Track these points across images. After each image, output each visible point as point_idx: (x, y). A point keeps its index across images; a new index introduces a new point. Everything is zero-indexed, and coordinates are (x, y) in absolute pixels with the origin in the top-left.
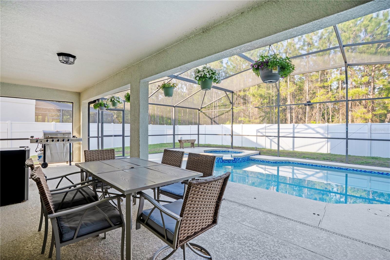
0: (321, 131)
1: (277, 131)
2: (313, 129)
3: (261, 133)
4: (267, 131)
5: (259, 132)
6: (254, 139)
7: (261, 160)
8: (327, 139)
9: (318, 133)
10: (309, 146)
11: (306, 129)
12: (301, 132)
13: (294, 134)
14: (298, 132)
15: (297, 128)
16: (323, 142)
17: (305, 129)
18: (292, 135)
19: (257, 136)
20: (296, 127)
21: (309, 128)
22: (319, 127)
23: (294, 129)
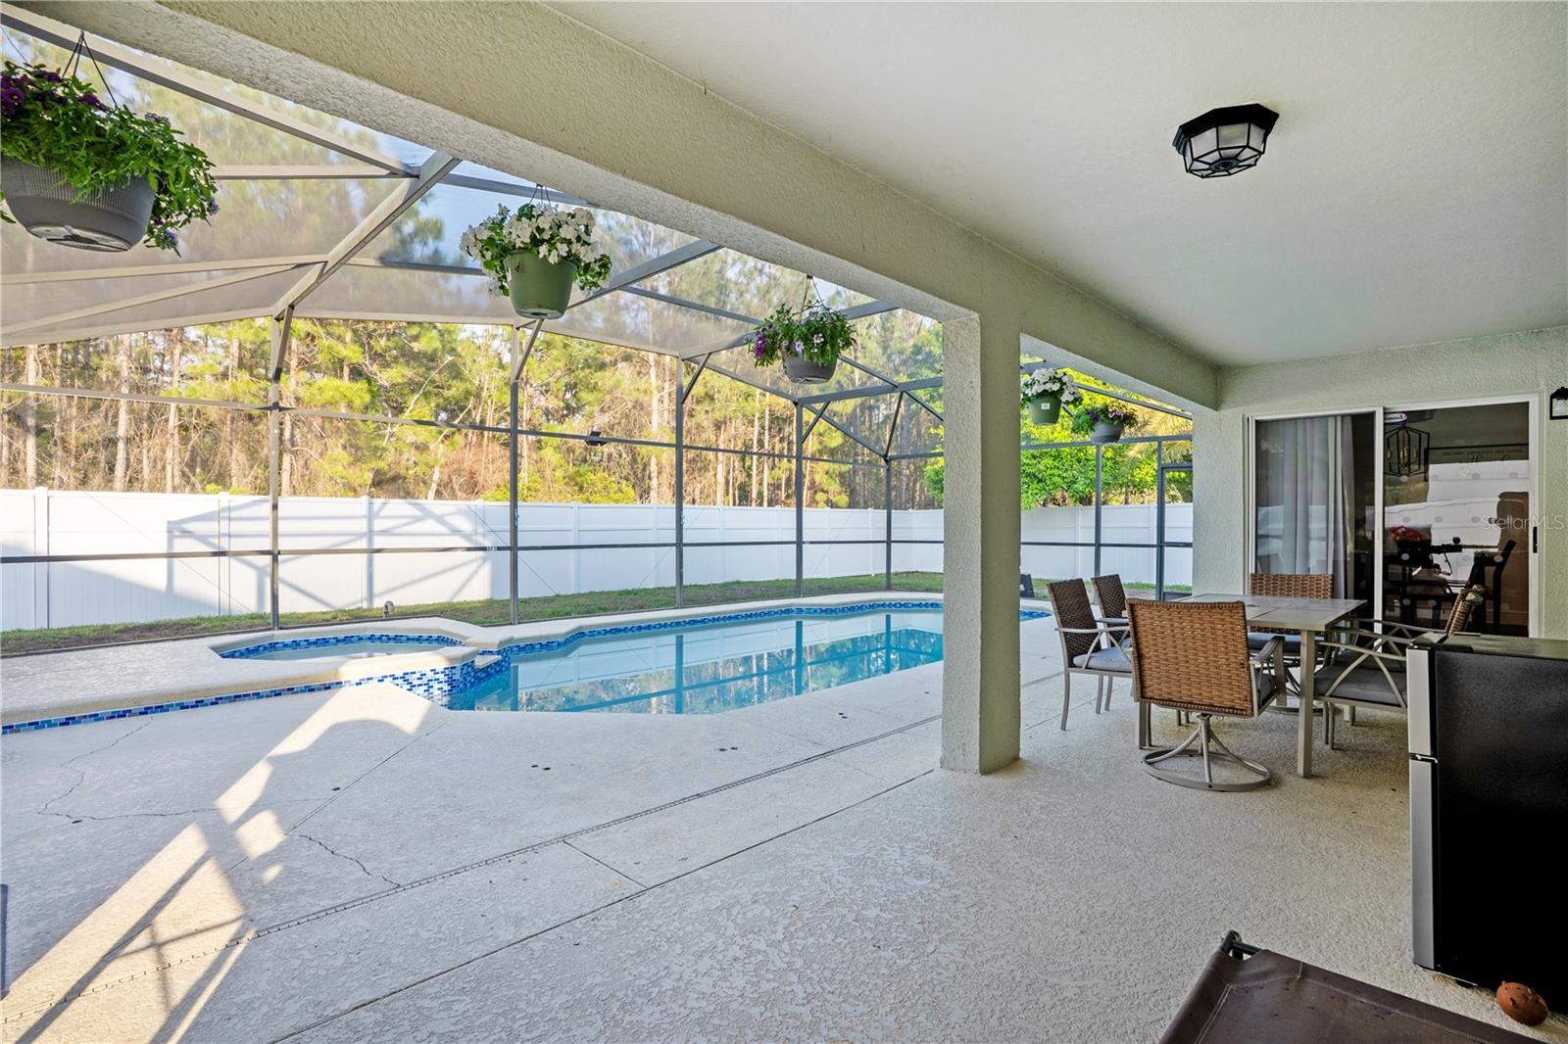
0: (466, 525)
1: (267, 527)
2: (440, 519)
3: (203, 539)
4: (236, 527)
5: (187, 534)
6: (152, 575)
7: (522, 645)
8: (481, 553)
9: (455, 531)
10: (428, 583)
11: (417, 519)
12: (397, 531)
13: (370, 541)
14: (385, 532)
15: (382, 514)
16: (471, 562)
17: (410, 520)
18: (363, 544)
19: (170, 556)
20: (380, 509)
21: (428, 515)
22: (459, 512)
23: (371, 517)
